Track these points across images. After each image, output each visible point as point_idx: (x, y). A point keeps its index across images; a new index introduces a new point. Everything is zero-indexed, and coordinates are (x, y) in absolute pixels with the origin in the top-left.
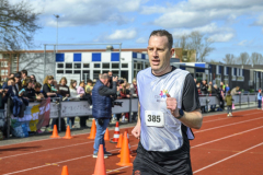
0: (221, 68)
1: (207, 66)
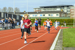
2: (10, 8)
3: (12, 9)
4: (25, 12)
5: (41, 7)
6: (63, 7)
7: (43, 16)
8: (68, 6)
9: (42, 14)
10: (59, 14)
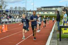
0: (13, 11)
1: (9, 11)
2: (20, 8)
3: (21, 8)
4: (31, 10)
5: (42, 7)
6: (57, 7)
7: (43, 14)
8: (60, 7)
9: (43, 12)
10: (54, 12)
